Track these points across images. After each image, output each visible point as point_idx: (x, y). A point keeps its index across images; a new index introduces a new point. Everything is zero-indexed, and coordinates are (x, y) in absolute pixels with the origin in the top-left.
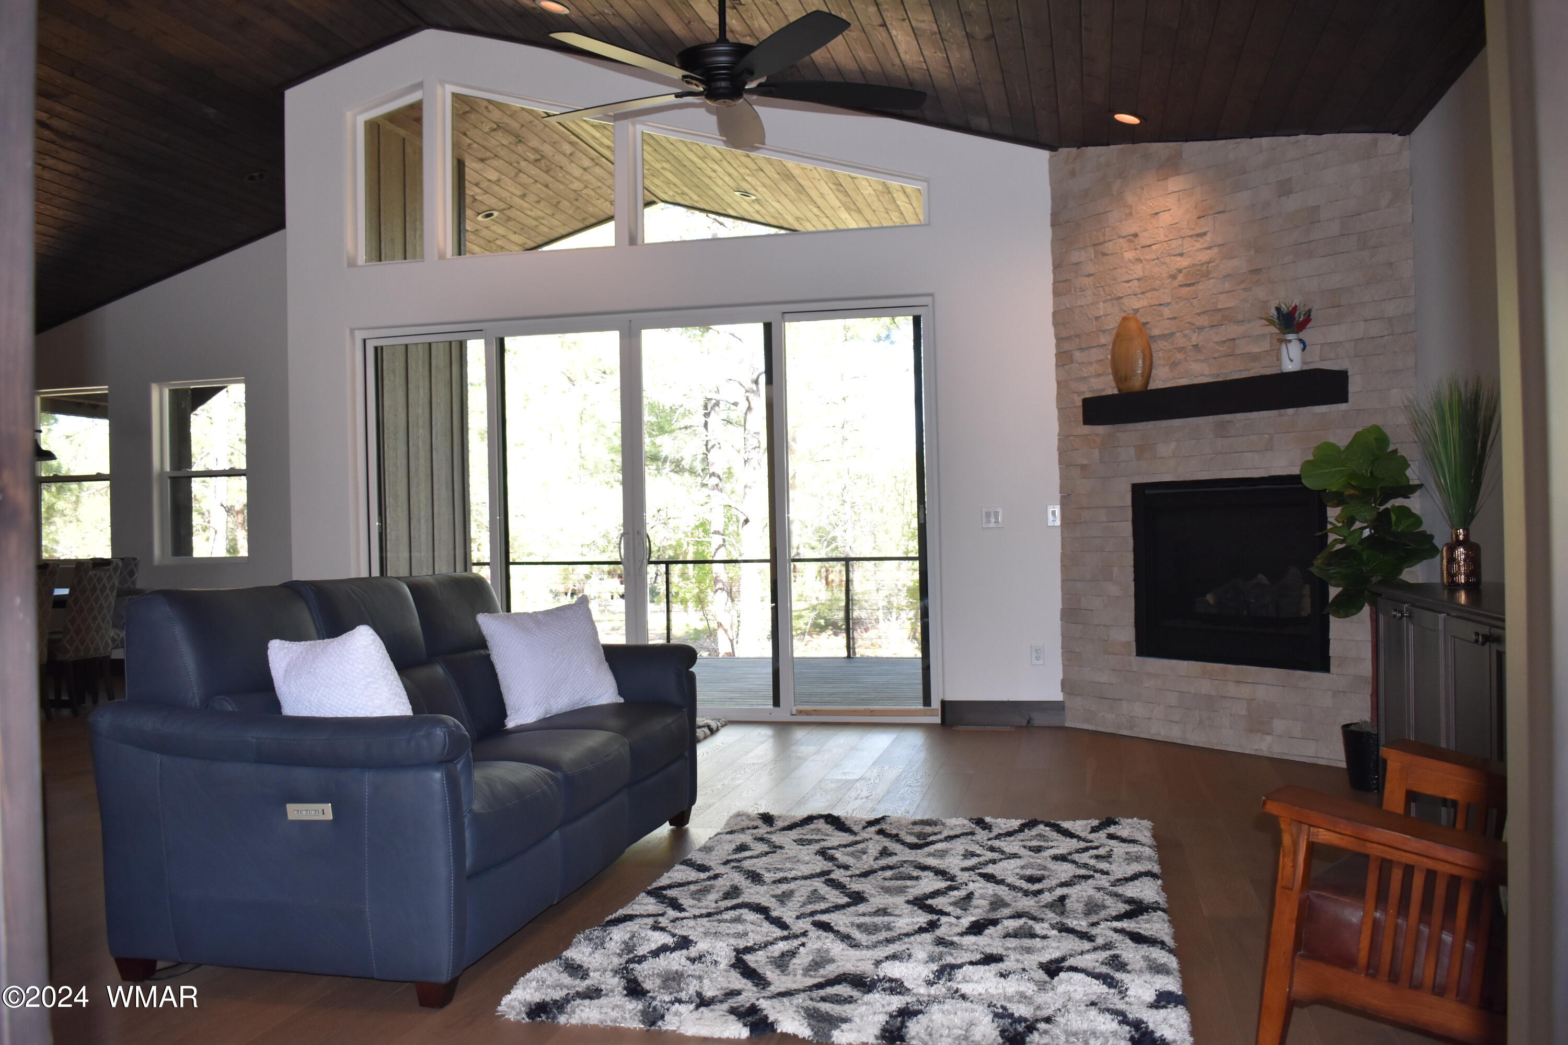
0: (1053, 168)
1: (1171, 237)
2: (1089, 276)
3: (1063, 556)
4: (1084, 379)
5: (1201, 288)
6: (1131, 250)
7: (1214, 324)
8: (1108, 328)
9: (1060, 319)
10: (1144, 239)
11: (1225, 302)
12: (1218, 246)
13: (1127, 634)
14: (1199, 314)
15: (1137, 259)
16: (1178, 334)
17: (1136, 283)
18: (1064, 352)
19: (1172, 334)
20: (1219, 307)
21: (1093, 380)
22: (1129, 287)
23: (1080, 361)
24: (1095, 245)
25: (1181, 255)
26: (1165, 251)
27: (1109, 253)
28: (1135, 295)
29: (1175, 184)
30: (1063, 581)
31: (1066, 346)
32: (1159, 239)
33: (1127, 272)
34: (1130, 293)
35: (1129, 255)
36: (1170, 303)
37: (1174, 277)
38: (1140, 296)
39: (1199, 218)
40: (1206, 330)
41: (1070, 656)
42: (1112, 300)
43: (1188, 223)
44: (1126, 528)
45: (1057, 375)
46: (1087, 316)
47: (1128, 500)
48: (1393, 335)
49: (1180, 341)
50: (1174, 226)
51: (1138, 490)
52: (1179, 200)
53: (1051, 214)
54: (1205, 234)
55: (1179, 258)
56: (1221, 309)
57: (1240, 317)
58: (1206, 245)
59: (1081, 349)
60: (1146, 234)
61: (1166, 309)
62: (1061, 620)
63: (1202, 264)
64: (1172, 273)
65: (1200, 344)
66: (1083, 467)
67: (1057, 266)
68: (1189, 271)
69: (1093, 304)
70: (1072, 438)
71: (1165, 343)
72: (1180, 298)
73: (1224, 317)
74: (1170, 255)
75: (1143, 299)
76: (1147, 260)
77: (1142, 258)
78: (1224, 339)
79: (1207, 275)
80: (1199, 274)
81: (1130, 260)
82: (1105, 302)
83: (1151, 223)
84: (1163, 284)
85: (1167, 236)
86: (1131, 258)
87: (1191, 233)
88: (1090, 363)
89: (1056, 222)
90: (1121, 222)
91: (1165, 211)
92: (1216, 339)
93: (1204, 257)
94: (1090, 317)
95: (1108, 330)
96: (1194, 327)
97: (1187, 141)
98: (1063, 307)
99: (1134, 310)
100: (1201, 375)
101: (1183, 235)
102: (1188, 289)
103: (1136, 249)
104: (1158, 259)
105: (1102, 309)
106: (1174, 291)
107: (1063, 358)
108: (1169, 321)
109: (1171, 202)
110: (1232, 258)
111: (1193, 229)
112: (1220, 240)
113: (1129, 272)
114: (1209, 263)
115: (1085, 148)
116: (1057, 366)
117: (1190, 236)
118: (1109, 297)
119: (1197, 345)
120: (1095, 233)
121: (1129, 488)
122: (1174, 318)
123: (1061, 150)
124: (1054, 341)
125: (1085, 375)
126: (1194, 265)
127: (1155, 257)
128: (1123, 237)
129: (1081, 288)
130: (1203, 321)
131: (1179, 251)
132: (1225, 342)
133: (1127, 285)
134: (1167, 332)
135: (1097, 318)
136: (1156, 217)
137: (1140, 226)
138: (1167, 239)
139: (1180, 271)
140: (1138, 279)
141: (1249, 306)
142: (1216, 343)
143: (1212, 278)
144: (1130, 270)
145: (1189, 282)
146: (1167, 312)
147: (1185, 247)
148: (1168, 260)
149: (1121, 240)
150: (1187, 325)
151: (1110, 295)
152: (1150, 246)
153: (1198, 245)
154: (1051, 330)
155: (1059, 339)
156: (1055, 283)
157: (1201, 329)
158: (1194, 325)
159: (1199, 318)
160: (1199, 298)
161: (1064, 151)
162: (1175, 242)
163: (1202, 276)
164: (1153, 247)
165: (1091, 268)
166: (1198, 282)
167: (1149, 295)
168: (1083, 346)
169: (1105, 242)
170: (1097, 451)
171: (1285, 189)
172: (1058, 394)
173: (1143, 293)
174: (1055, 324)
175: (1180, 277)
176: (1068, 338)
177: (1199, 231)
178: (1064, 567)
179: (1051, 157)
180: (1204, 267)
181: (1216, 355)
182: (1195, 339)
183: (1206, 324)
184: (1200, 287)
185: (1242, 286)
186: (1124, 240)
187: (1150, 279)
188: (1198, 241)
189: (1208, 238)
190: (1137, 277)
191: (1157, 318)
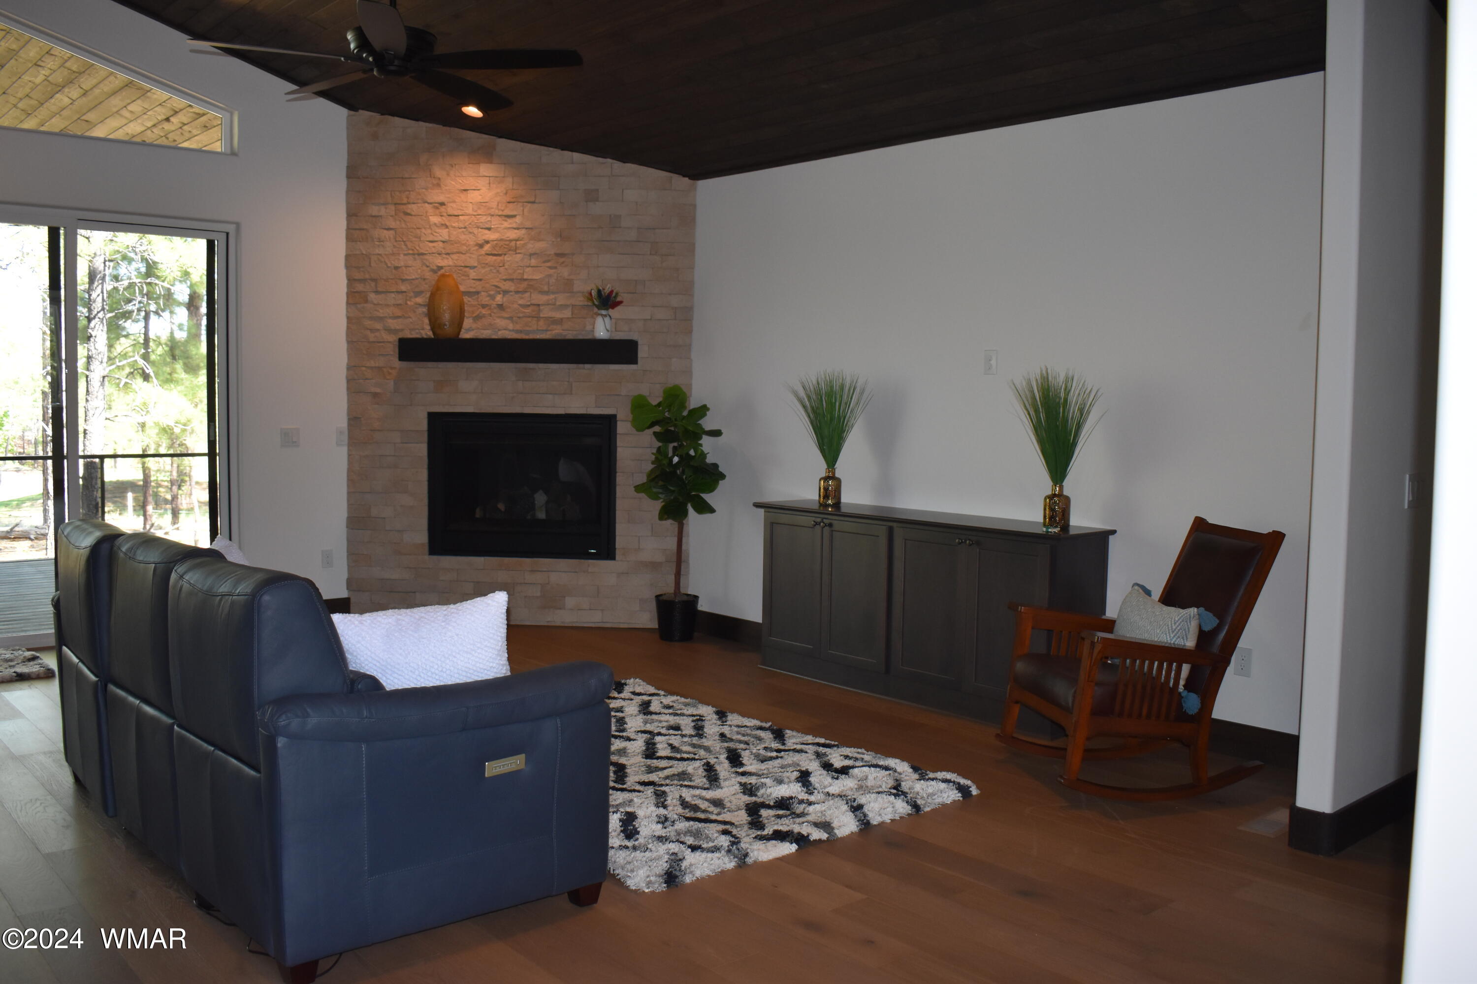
0: (351, 126)
1: (479, 212)
2: (389, 229)
3: (350, 471)
4: (381, 319)
5: (508, 259)
6: (436, 215)
7: (520, 290)
8: (408, 278)
9: (352, 262)
10: (451, 209)
11: (529, 274)
12: (526, 228)
13: (422, 537)
14: (505, 280)
15: (442, 225)
16: (483, 293)
17: (441, 244)
18: (357, 292)
19: (478, 293)
20: (525, 277)
21: (390, 321)
22: (434, 247)
23: (375, 302)
24: (395, 204)
25: (489, 229)
26: (473, 223)
27: (413, 213)
28: (439, 254)
29: (486, 169)
30: (349, 493)
31: (360, 287)
32: (467, 212)
33: (432, 234)
34: (434, 252)
35: (434, 219)
36: (475, 267)
37: (481, 246)
38: (444, 256)
39: (509, 202)
40: (511, 293)
41: (355, 556)
42: (414, 254)
43: (498, 205)
44: (422, 449)
45: (347, 311)
46: (386, 264)
47: (424, 425)
48: (675, 319)
49: (484, 299)
50: (484, 204)
51: (434, 418)
52: (490, 183)
53: (348, 167)
54: (514, 216)
55: (487, 232)
56: (526, 280)
57: (546, 288)
58: (514, 225)
59: (377, 292)
60: (454, 205)
61: (471, 271)
62: (347, 527)
63: (511, 241)
64: (480, 242)
65: (504, 305)
66: (375, 395)
67: (351, 215)
68: (496, 244)
69: (393, 254)
70: (364, 369)
71: (470, 299)
72: (487, 264)
73: (531, 286)
74: (478, 227)
75: (447, 259)
76: (454, 227)
77: (448, 224)
78: (529, 303)
79: (515, 250)
80: (504, 248)
81: (435, 224)
82: (405, 255)
83: (460, 197)
84: (469, 250)
85: (476, 211)
86: (436, 222)
87: (500, 213)
88: (387, 305)
89: (352, 173)
90: (426, 189)
91: (474, 190)
92: (521, 302)
93: (512, 235)
94: (389, 265)
95: (407, 280)
96: (499, 290)
97: (500, 137)
98: (358, 252)
99: (438, 267)
100: (505, 329)
101: (493, 214)
102: (495, 258)
103: (441, 216)
104: (465, 228)
105: (402, 261)
106: (480, 257)
107: (355, 297)
108: (474, 281)
109: (482, 183)
110: (540, 240)
111: (503, 211)
112: (528, 224)
113: (435, 234)
114: (517, 240)
115: (390, 117)
116: (348, 303)
117: (499, 216)
118: (411, 252)
119: (502, 305)
120: (397, 193)
121: (426, 415)
122: (480, 280)
123: (361, 112)
124: (345, 282)
125: (382, 315)
126: (501, 240)
127: (463, 226)
128: (428, 203)
129: (379, 239)
130: (507, 286)
131: (487, 226)
132: (529, 306)
133: (431, 245)
134: (472, 290)
135: (396, 268)
136: (465, 193)
137: (449, 198)
138: (475, 214)
139: (487, 242)
140: (443, 242)
141: (554, 281)
142: (520, 305)
143: (519, 253)
144: (436, 232)
145: (496, 253)
146: (473, 274)
147: (493, 223)
148: (475, 231)
149: (426, 205)
150: (493, 287)
151: (413, 250)
152: (458, 216)
153: (506, 224)
154: (343, 272)
155: (351, 280)
156: (349, 229)
157: (505, 292)
158: (499, 287)
159: (505, 283)
160: (506, 267)
161: (364, 114)
162: (485, 217)
163: (510, 250)
164: (461, 217)
165: (392, 223)
166: (505, 254)
167: (455, 257)
168: (380, 289)
169: (409, 203)
170: (392, 383)
171: (592, 196)
172: (348, 328)
173: (448, 254)
174: (348, 266)
175: (487, 247)
176: (363, 281)
177: (507, 212)
178: (351, 481)
179: (349, 116)
180: (513, 244)
181: (521, 315)
182: (499, 298)
183: (512, 288)
184: (506, 258)
185: (549, 264)
186: (431, 206)
187: (456, 243)
188: (506, 221)
189: (518, 220)
190: (441, 238)
191: (463, 277)
